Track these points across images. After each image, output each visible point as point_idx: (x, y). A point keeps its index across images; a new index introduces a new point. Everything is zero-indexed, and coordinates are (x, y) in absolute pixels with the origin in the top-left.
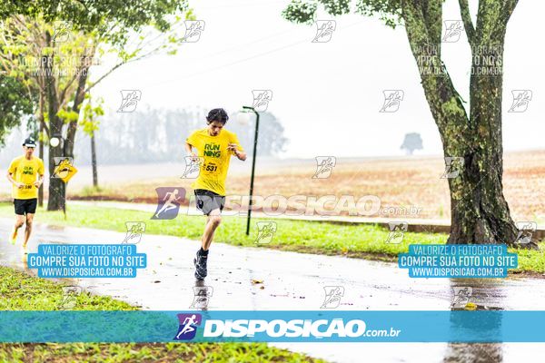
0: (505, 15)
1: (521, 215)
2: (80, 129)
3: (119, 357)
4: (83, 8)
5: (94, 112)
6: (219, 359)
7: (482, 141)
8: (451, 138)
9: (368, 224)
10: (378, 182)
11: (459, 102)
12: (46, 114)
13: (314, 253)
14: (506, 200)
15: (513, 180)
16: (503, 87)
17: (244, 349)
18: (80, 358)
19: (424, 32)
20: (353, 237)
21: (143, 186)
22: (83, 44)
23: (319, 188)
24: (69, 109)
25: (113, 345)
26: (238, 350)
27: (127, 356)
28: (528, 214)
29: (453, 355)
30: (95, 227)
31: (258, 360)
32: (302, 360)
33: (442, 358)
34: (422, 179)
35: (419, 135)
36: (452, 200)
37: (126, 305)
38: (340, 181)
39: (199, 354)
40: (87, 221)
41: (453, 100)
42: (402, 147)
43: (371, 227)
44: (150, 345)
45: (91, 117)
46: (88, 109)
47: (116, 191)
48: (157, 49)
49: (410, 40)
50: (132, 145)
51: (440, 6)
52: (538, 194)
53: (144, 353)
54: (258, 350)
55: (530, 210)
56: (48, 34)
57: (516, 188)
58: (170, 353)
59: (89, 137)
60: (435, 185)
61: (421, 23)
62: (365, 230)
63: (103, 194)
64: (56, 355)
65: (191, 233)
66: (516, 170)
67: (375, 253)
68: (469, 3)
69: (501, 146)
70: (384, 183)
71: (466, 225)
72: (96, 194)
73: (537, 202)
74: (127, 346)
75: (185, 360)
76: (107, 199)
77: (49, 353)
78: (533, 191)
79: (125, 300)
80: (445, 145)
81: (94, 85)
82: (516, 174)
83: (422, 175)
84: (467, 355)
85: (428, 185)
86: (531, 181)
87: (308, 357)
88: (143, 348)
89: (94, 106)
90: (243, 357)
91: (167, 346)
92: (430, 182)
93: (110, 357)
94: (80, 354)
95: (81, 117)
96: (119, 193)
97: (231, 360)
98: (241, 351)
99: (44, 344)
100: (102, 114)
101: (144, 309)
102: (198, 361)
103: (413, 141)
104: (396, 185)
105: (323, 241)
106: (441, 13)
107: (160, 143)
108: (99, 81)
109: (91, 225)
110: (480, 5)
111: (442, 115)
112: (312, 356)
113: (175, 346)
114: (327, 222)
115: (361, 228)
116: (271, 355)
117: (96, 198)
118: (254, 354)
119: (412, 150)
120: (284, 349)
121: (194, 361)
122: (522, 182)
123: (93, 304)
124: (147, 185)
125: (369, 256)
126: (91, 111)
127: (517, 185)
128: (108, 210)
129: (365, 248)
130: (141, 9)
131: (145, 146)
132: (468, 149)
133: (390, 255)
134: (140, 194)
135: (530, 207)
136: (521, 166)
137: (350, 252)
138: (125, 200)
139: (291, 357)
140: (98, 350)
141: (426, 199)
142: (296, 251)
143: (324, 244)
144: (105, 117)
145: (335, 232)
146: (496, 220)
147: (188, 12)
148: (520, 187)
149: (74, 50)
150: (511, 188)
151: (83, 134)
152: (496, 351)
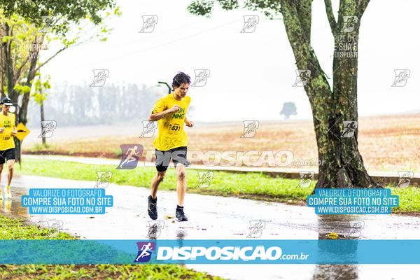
0: (360, 11)
1: (372, 166)
2: (31, 99)
3: (63, 276)
4: (34, 6)
5: (42, 86)
6: (139, 277)
7: (342, 109)
8: (318, 106)
9: (255, 172)
10: (263, 140)
11: (324, 79)
12: (5, 88)
13: (214, 195)
14: (361, 154)
15: (366, 138)
16: (358, 67)
17: (159, 269)
18: (32, 276)
19: (298, 24)
20: (244, 183)
21: (80, 143)
22: (34, 34)
23: (217, 144)
24: (23, 84)
25: (58, 266)
26: (154, 270)
27: (68, 275)
28: (377, 164)
29: (320, 273)
30: (43, 175)
31: (170, 278)
32: (204, 278)
33: (311, 276)
34: (297, 138)
35: (294, 104)
36: (319, 154)
37: (67, 236)
38: (233, 139)
39: (124, 274)
40: (37, 171)
41: (320, 77)
42: (281, 113)
43: (257, 175)
44: (86, 266)
45: (40, 90)
46: (38, 84)
47: (60, 148)
48: (92, 38)
49: (287, 30)
50: (72, 112)
51: (310, 4)
52: (385, 149)
53: (81, 272)
54: (170, 270)
55: (379, 162)
56: (6, 25)
57: (368, 144)
58: (102, 273)
59: (39, 106)
60: (306, 142)
61: (295, 17)
62: (253, 177)
63: (50, 149)
64: (13, 274)
65: (119, 180)
66: (368, 131)
67: (260, 195)
68: (332, 3)
69: (357, 112)
70: (267, 141)
71: (330, 173)
72: (44, 149)
73: (384, 155)
74: (68, 267)
75: (113, 278)
76: (53, 153)
77: (8, 273)
78: (381, 147)
79: (67, 232)
80: (314, 112)
81: (42, 65)
82: (368, 133)
83: (297, 135)
84: (331, 273)
85: (301, 142)
86: (380, 139)
87: (209, 275)
88: (81, 269)
89: (43, 81)
90: (158, 275)
91: (100, 267)
92: (302, 140)
93: (55, 276)
94: (32, 273)
95: (33, 90)
96: (63, 149)
97: (149, 278)
98: (156, 270)
99: (4, 266)
100: (49, 87)
101: (82, 238)
102: (123, 278)
103: (289, 109)
104: (276, 143)
105: (221, 185)
106: (311, 10)
107: (94, 109)
108: (47, 62)
109: (41, 173)
110: (340, 4)
111: (312, 89)
112: (212, 275)
113: (106, 267)
114: (223, 171)
115: (249, 176)
116: (180, 274)
117: (45, 153)
118: (167, 273)
119: (288, 116)
120: (190, 269)
121: (121, 279)
122: (373, 140)
123: (42, 235)
124: (85, 143)
125: (255, 197)
126: (40, 85)
127: (368, 142)
128: (54, 162)
129: (253, 191)
130: (79, 6)
131: (83, 113)
132: (331, 115)
133: (272, 196)
134: (78, 150)
135: (379, 159)
136: (372, 128)
137: (241, 194)
138: (67, 154)
139: (195, 276)
140: (46, 270)
141: (299, 153)
142: (199, 193)
143: (221, 188)
144: (51, 90)
145: (230, 178)
146: (353, 169)
147: (116, 8)
148: (371, 144)
149: (27, 38)
150: (364, 144)
151: (34, 103)
152: (352, 269)
